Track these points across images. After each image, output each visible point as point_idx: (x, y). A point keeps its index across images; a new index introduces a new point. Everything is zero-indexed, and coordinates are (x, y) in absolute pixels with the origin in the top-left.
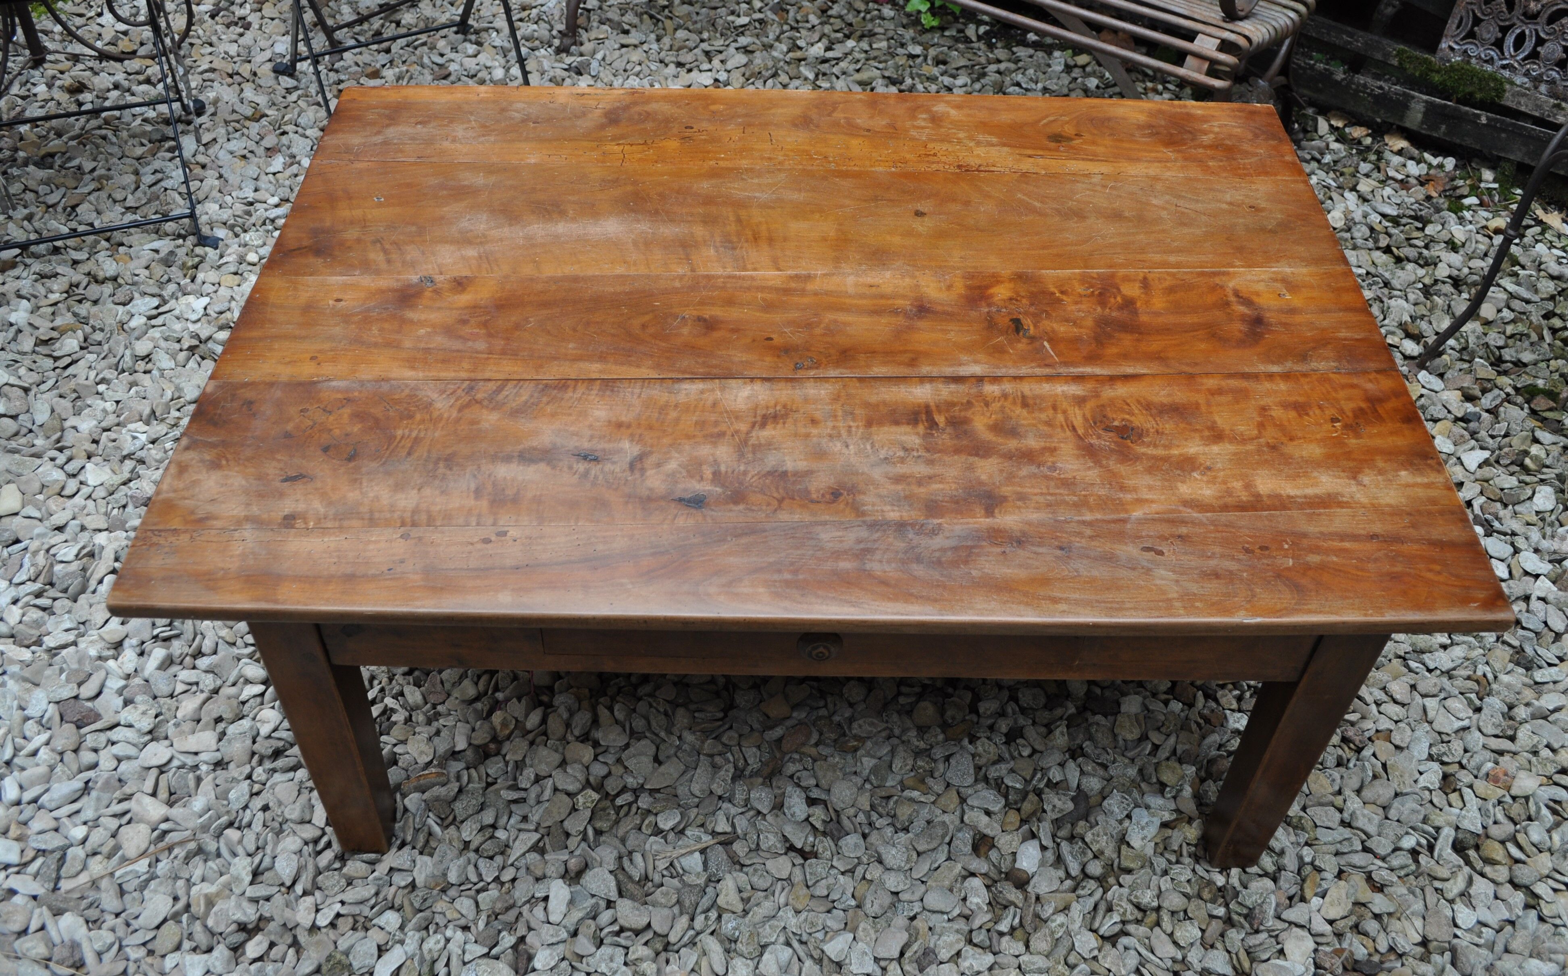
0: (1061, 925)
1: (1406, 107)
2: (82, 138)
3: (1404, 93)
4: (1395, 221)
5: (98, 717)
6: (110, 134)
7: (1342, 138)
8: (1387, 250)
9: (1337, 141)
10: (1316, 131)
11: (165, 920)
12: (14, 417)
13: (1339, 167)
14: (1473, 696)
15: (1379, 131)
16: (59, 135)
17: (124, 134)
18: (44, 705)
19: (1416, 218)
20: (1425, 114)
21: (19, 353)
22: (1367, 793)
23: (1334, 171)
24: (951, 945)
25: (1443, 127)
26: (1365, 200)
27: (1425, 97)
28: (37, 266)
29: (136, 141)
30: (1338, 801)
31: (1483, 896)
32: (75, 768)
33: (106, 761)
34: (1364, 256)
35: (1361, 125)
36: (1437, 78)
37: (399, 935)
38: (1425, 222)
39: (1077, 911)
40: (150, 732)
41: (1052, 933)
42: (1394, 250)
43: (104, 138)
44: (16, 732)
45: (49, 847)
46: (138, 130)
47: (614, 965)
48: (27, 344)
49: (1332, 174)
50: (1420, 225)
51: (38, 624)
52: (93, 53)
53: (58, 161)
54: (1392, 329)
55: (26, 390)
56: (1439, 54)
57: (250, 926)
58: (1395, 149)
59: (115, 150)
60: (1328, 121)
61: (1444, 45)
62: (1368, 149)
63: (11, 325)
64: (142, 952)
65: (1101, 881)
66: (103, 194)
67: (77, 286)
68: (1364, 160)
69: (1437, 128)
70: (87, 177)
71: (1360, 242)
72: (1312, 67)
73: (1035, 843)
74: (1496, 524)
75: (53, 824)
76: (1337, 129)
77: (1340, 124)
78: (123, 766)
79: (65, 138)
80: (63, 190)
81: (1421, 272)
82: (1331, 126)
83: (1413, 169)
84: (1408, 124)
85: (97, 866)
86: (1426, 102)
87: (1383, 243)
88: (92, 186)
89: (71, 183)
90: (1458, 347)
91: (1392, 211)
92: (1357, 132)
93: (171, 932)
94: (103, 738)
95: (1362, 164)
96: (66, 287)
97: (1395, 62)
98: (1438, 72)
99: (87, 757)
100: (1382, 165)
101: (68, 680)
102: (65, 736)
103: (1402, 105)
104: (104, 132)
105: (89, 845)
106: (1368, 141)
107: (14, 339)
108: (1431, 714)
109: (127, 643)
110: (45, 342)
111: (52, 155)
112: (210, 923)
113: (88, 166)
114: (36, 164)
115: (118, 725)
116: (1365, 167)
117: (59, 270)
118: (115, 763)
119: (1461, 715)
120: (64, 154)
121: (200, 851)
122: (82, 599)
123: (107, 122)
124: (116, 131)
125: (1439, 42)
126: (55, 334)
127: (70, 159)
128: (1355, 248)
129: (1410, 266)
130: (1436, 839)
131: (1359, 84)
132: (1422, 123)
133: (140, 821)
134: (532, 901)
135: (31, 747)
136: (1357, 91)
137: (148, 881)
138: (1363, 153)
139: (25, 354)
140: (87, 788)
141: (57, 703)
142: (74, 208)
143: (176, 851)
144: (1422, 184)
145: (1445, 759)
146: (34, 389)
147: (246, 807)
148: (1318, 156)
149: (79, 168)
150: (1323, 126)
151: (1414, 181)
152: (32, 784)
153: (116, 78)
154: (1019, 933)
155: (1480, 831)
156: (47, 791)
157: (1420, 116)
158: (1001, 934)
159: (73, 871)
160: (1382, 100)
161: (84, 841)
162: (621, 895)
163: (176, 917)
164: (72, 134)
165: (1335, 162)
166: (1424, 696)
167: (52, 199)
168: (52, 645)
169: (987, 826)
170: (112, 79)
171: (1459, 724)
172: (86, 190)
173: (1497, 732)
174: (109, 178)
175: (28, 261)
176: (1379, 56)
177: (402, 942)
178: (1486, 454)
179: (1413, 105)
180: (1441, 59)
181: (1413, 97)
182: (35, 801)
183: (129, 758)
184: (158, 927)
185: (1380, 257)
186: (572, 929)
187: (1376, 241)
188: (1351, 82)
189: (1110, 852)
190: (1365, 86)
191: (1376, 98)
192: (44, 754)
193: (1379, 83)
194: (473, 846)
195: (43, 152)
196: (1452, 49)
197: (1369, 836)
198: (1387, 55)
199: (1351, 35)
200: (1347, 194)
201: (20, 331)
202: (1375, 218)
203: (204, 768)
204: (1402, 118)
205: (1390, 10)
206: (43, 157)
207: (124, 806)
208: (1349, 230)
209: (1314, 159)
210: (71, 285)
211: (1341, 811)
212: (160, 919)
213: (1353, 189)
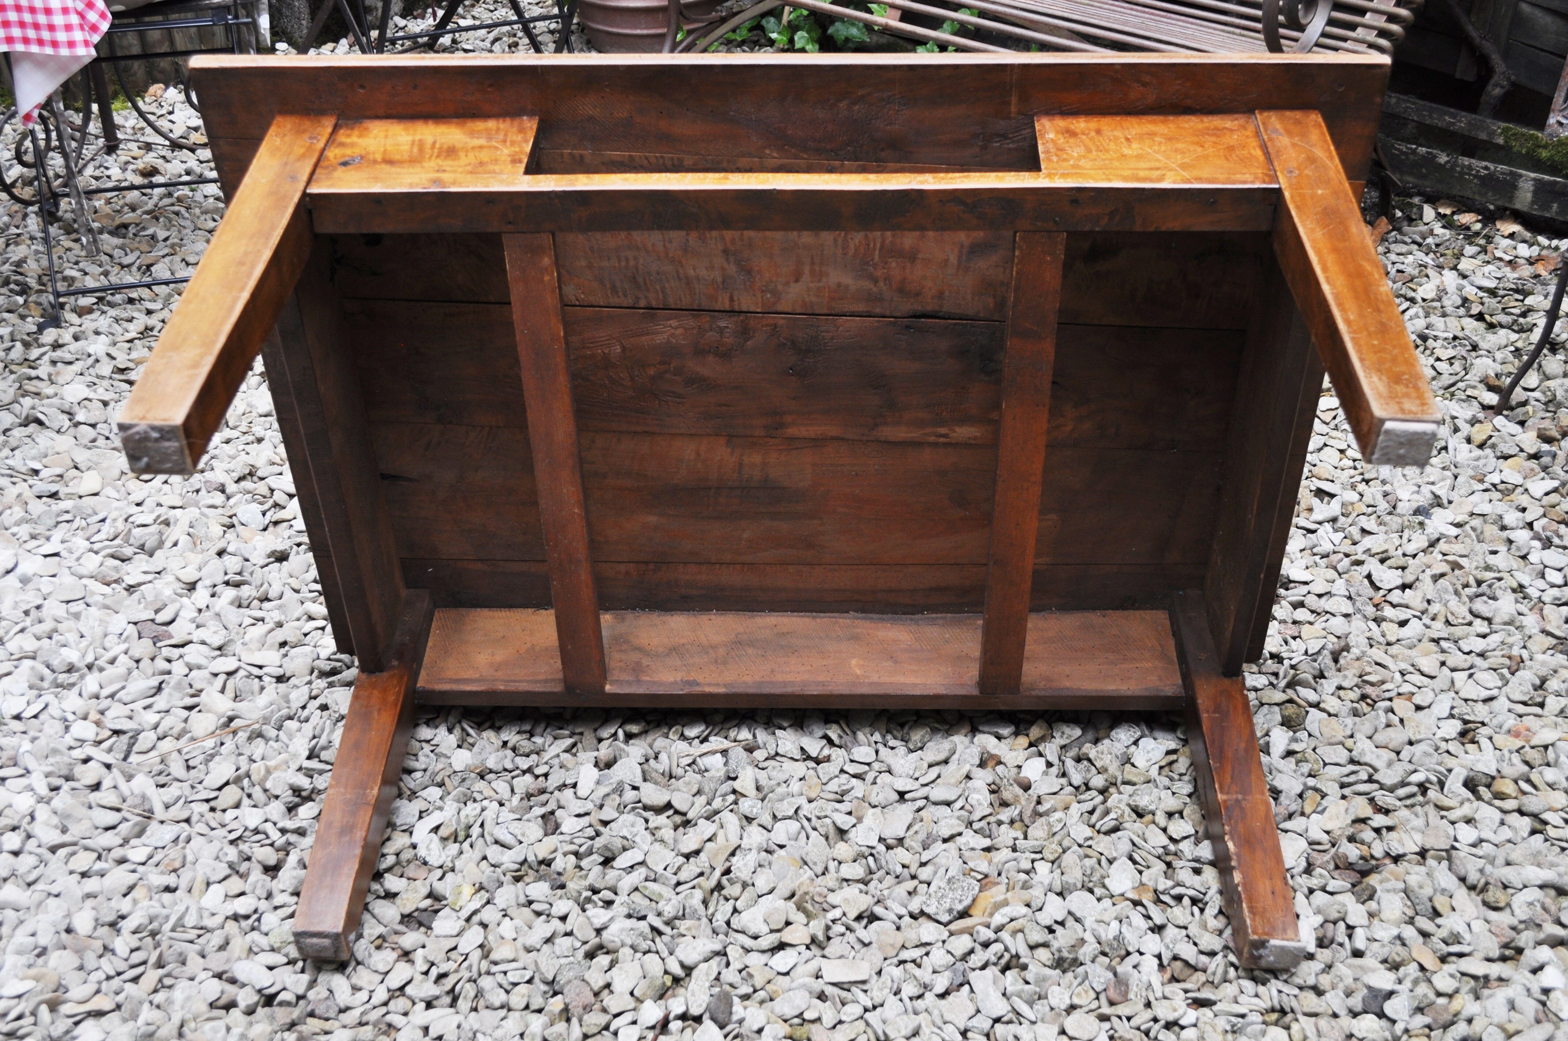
0: (1060, 821)
1: (1515, 187)
2: (155, 215)
3: (1511, 173)
4: (1492, 292)
5: (170, 637)
6: (183, 210)
7: (1448, 223)
8: (1480, 317)
9: (1444, 227)
10: (1421, 218)
11: (227, 783)
12: (93, 426)
13: (1441, 249)
14: (1505, 671)
15: (1489, 218)
16: (133, 209)
17: (197, 211)
18: (124, 624)
19: (1517, 291)
20: (1535, 193)
21: (98, 377)
22: (1379, 738)
23: (1435, 253)
24: (952, 826)
25: (1555, 206)
26: (1465, 277)
27: (1533, 175)
28: (112, 312)
29: (208, 216)
30: (1349, 743)
31: (1488, 821)
32: (150, 672)
33: (178, 668)
34: (1452, 322)
35: (1469, 211)
36: (1544, 154)
37: (439, 803)
38: (1526, 293)
39: (1076, 809)
40: (220, 648)
41: (1050, 825)
42: (1487, 317)
43: (177, 214)
44: (97, 644)
45: (124, 728)
46: (211, 207)
47: (635, 830)
48: (106, 368)
49: (1432, 255)
50: (1521, 297)
51: (116, 569)
52: (167, 143)
53: (132, 230)
54: (1473, 383)
55: (105, 404)
56: (1548, 131)
57: (304, 794)
58: (1506, 233)
59: (187, 223)
60: (1436, 209)
61: (1552, 120)
62: (1477, 234)
63: (89, 356)
64: (206, 807)
65: (1103, 792)
66: (177, 258)
67: (152, 329)
68: (1470, 244)
69: (1548, 208)
70: (161, 244)
71: (1449, 309)
72: (1414, 152)
73: (1043, 760)
74: (1556, 541)
75: (129, 713)
76: (1445, 215)
77: (1448, 211)
78: (194, 673)
79: (139, 212)
80: (137, 253)
81: (1514, 336)
82: (1439, 214)
83: (1524, 250)
84: (1518, 206)
85: (167, 745)
86: (1534, 179)
87: (1475, 310)
88: (166, 251)
89: (145, 247)
90: (1543, 399)
91: (1492, 284)
92: (1466, 218)
93: (231, 794)
94: (177, 652)
95: (1467, 247)
96: (142, 328)
97: (1501, 141)
98: (1545, 147)
99: (161, 664)
100: (1490, 247)
101: (145, 608)
102: (142, 648)
103: (1510, 186)
104: (176, 208)
105: (160, 730)
106: (1478, 226)
107: (93, 366)
108: (1458, 685)
109: (199, 585)
110: (122, 371)
111: (125, 226)
112: (268, 785)
113: (162, 234)
114: (111, 233)
115: (191, 642)
116: (1470, 250)
117: (135, 315)
118: (187, 671)
119: (1489, 685)
120: (137, 225)
121: (260, 735)
122: (158, 553)
123: (179, 200)
124: (188, 208)
125: (1546, 117)
126: (131, 365)
127: (144, 229)
128: (1444, 315)
129: (1502, 332)
130: (1446, 777)
131: (1463, 166)
132: (1533, 203)
133: (209, 711)
134: (563, 787)
135: (109, 655)
136: (1462, 173)
137: (212, 756)
138: (1470, 237)
139: (103, 378)
140: (159, 689)
141: (135, 624)
142: (149, 267)
143: (240, 734)
144: (1531, 264)
145: (1467, 717)
146: (112, 404)
147: (304, 707)
148: (1419, 240)
149: (153, 237)
150: (1429, 213)
151: (1522, 261)
152: (111, 682)
153: (189, 165)
154: (1017, 825)
155: (1494, 773)
156: (123, 688)
157: (1529, 196)
158: (1000, 823)
159: (144, 748)
160: (1489, 181)
161: (156, 727)
162: (645, 780)
163: (238, 780)
164: (146, 208)
165: (1437, 245)
166: (1453, 670)
167: (127, 260)
168: (132, 583)
169: (995, 747)
170: (184, 166)
171: (1485, 694)
172: (161, 253)
173: (1525, 698)
174: (181, 246)
175: (105, 308)
176: (1483, 136)
177: (441, 809)
178: (1556, 483)
179: (1521, 184)
180: (1550, 135)
181: (1521, 176)
182: (112, 696)
183: (199, 667)
184: (220, 789)
185: (1470, 324)
186: (598, 803)
187: (1468, 309)
188: (1455, 164)
189: (1113, 768)
190: (1470, 167)
191: (1482, 179)
192: (123, 659)
193: (1484, 164)
194: (510, 745)
195: (118, 221)
196: (1560, 124)
197: (1376, 770)
198: (1492, 133)
199: (1454, 116)
200: (1446, 272)
201: (97, 361)
202: (1470, 291)
203: (266, 679)
204: (1511, 198)
205: (1497, 91)
206: (118, 227)
207: (195, 700)
208: (1440, 299)
209: (1414, 242)
210: (146, 328)
211: (1350, 751)
212: (224, 781)
213: (1455, 268)
